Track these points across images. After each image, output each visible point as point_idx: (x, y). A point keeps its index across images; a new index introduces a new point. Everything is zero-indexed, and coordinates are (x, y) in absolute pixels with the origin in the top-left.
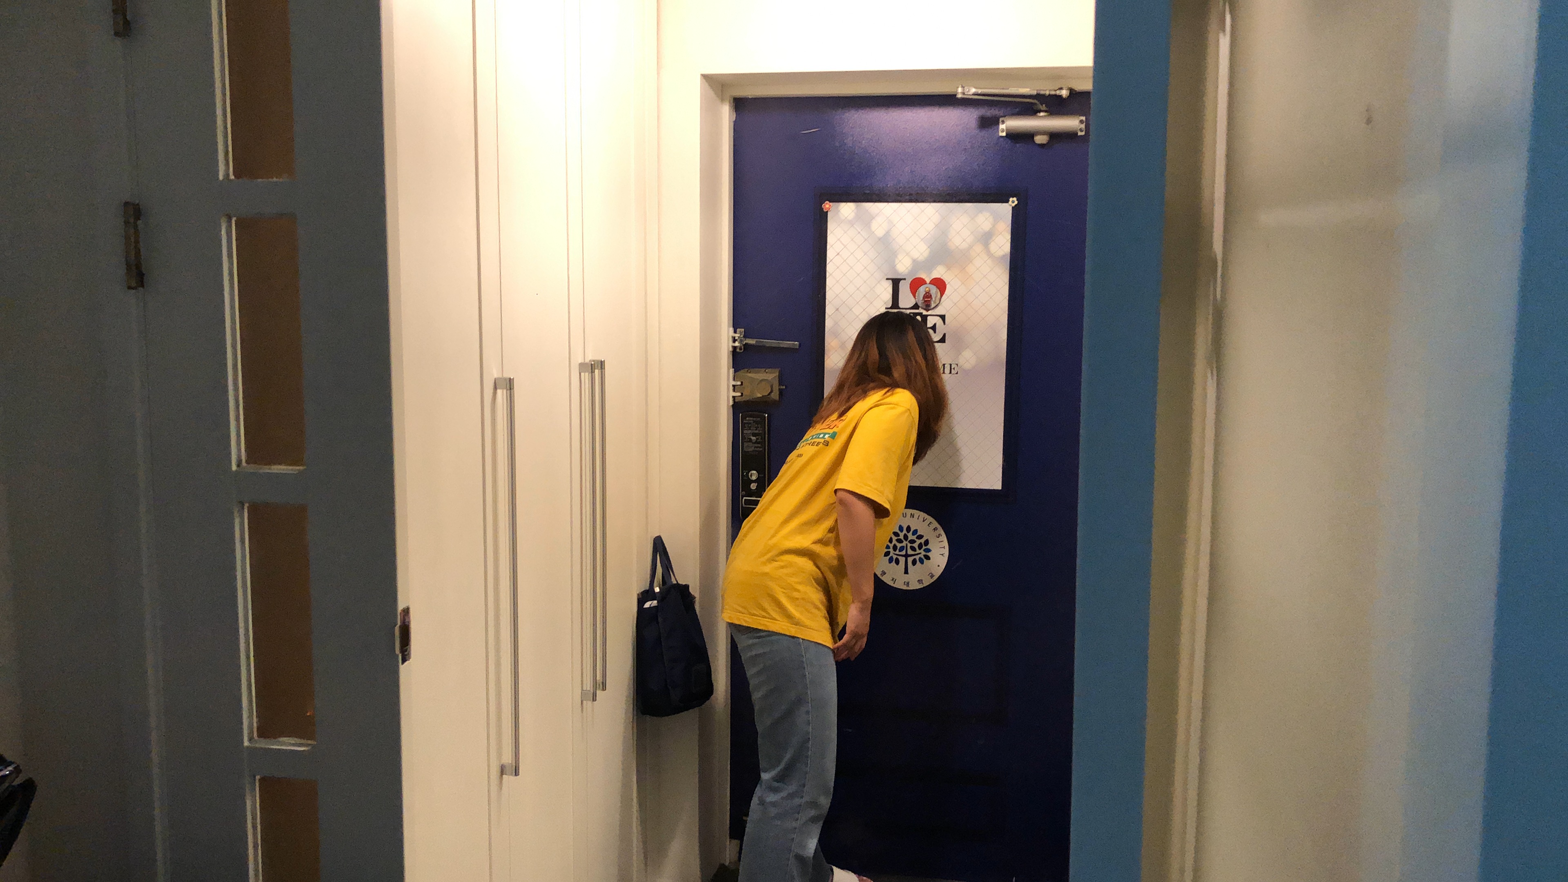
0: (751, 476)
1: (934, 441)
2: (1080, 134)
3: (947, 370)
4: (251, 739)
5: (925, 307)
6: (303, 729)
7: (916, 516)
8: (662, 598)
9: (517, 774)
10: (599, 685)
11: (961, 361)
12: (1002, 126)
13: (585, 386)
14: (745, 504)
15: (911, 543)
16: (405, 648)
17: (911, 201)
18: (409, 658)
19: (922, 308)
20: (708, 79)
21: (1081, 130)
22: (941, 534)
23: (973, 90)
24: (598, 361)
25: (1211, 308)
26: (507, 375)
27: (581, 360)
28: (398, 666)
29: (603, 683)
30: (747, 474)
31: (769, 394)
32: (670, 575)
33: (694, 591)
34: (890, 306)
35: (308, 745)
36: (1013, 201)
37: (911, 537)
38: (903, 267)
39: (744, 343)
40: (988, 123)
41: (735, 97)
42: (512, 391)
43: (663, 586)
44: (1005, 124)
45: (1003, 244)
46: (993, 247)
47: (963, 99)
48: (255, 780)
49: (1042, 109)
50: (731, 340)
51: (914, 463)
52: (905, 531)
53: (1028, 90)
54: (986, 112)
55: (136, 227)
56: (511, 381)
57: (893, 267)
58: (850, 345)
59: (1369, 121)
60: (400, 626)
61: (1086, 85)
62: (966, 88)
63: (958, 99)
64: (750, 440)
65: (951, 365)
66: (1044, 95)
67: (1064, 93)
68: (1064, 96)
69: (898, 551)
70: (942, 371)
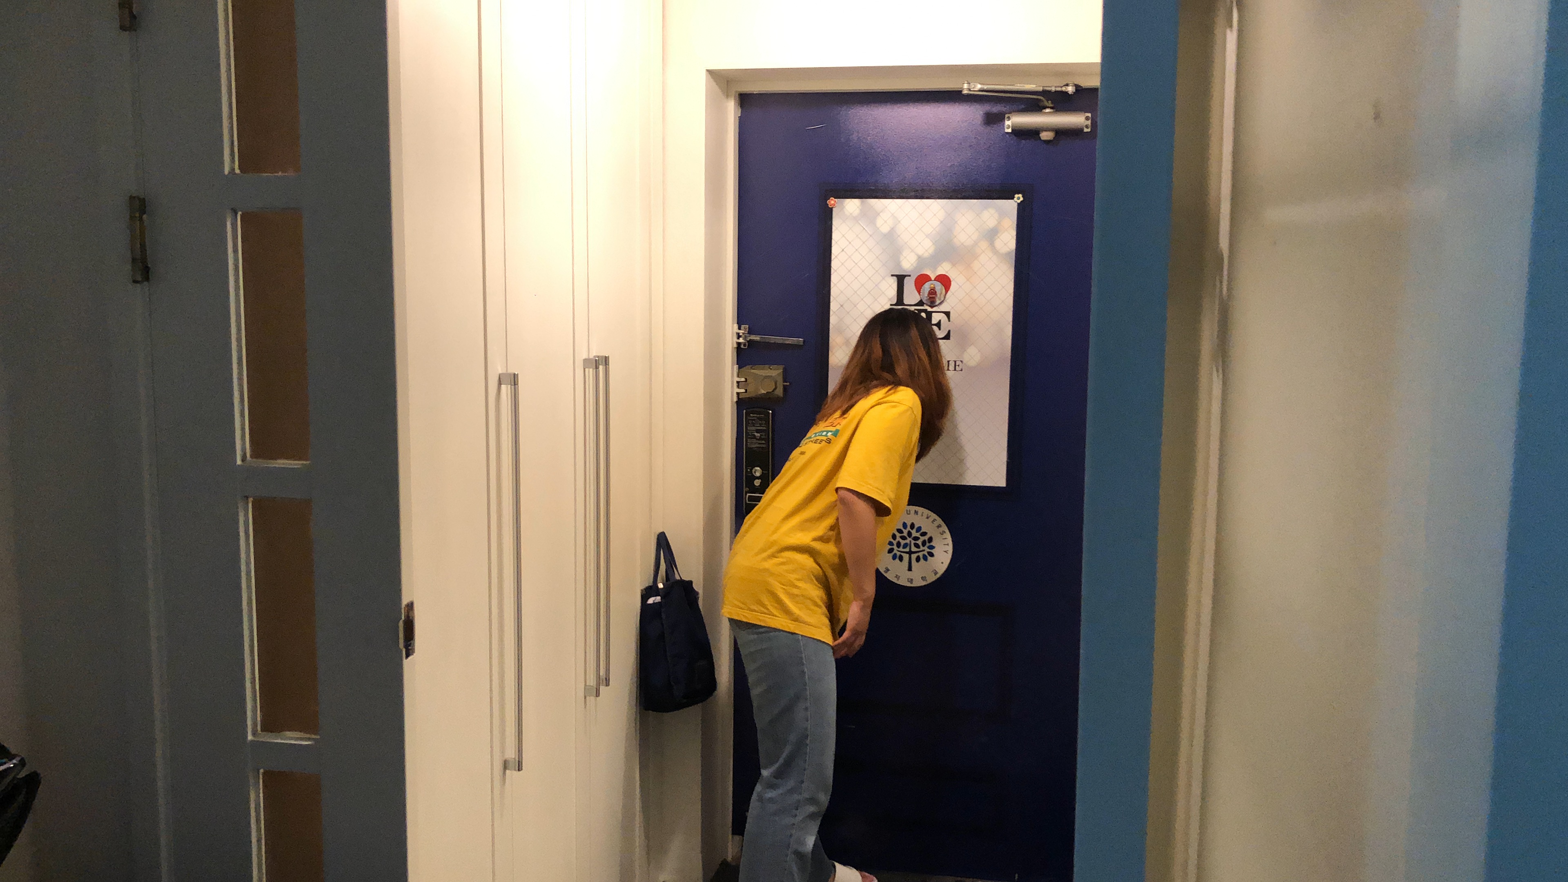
0: (755, 472)
1: (938, 438)
2: (1086, 130)
3: (952, 367)
4: (254, 734)
5: (929, 304)
6: (307, 725)
7: (920, 513)
8: (666, 594)
9: (520, 769)
10: (603, 681)
11: (966, 358)
12: (1008, 123)
13: (589, 381)
14: (749, 501)
15: (915, 540)
16: (409, 643)
17: (916, 197)
18: (413, 652)
19: (927, 305)
20: (714, 74)
21: (1087, 127)
22: (945, 531)
23: (979, 86)
24: (602, 357)
25: (1217, 302)
26: (512, 370)
27: (585, 356)
28: (402, 660)
29: (606, 679)
30: (751, 470)
31: (773, 391)
32: (674, 571)
33: (698, 587)
34: (895, 302)
35: (309, 739)
36: (1019, 198)
37: (914, 533)
38: (908, 264)
39: (748, 340)
40: (994, 119)
41: (741, 93)
42: (516, 386)
43: (667, 581)
44: (1010, 121)
45: (1008, 240)
46: (998, 244)
47: (968, 96)
48: (259, 774)
49: (1048, 105)
50: (735, 336)
51: (918, 459)
52: (909, 528)
53: (1035, 86)
54: (991, 108)
55: (141, 219)
56: (515, 376)
57: (898, 264)
58: (854, 342)
59: (1377, 116)
60: (404, 621)
61: (1094, 82)
62: (971, 84)
63: (963, 95)
64: (754, 437)
65: (955, 362)
66: (1049, 92)
67: (1070, 89)
68: (1070, 93)
69: (901, 547)
70: (946, 368)
